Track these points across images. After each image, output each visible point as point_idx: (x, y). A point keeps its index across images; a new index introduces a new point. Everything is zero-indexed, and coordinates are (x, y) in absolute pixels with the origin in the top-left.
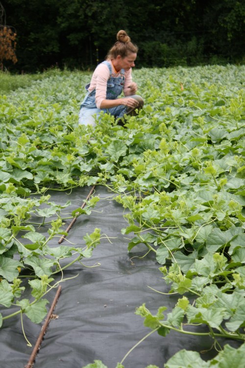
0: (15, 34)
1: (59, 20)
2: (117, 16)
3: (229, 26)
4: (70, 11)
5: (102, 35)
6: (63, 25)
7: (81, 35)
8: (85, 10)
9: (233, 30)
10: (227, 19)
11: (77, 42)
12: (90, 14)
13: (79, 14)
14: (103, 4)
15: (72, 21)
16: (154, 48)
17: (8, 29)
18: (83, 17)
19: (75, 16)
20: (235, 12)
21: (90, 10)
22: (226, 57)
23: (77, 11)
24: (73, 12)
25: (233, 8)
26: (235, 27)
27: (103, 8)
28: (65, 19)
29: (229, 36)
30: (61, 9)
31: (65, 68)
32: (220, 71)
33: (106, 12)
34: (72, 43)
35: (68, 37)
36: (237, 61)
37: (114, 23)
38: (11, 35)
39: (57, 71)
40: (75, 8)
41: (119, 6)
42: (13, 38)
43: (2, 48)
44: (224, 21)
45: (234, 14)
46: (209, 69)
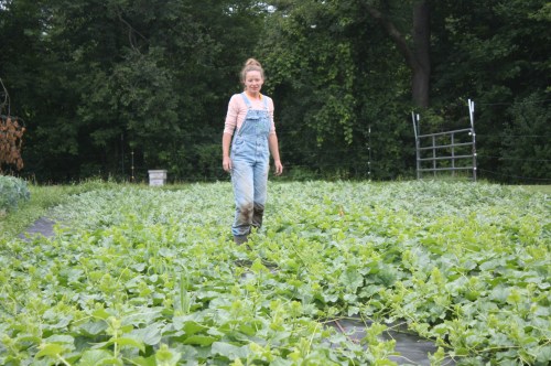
0: (23, 129)
1: (80, 111)
2: (163, 108)
3: (319, 128)
4: (98, 98)
5: (141, 133)
6: (86, 118)
7: (110, 133)
8: (119, 99)
9: (324, 132)
10: (317, 117)
11: (104, 143)
12: (126, 104)
13: (111, 103)
14: (145, 91)
15: (100, 112)
16: (213, 154)
17: (12, 121)
18: (116, 107)
19: (105, 105)
20: (328, 108)
21: (127, 99)
22: (313, 170)
23: (107, 99)
24: (101, 100)
25: (324, 104)
26: (328, 129)
27: (146, 96)
28: (88, 110)
29: (319, 140)
30: (84, 96)
31: (110, 179)
32: (333, 190)
33: (149, 102)
34: (97, 143)
35: (92, 135)
36: (329, 175)
37: (159, 117)
38: (17, 129)
39: (99, 182)
40: (104, 94)
41: (167, 95)
42: (19, 134)
43: (3, 147)
44: (313, 120)
45: (327, 112)
46: (318, 186)
